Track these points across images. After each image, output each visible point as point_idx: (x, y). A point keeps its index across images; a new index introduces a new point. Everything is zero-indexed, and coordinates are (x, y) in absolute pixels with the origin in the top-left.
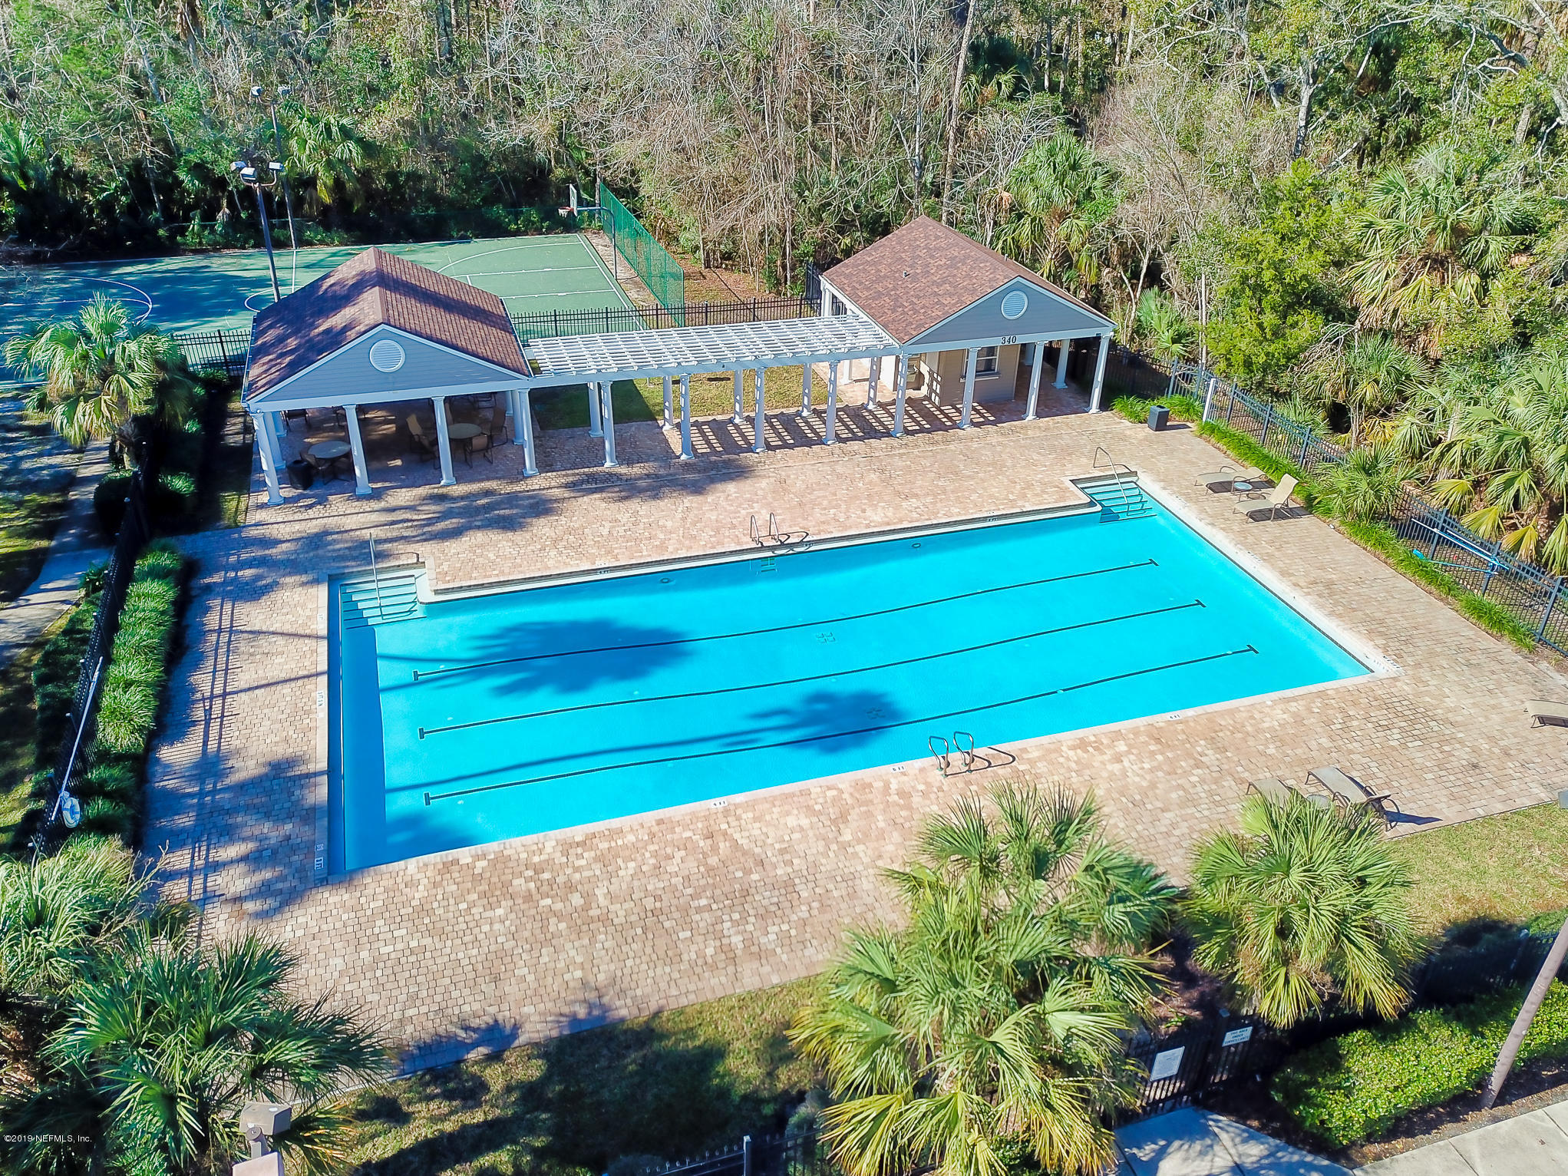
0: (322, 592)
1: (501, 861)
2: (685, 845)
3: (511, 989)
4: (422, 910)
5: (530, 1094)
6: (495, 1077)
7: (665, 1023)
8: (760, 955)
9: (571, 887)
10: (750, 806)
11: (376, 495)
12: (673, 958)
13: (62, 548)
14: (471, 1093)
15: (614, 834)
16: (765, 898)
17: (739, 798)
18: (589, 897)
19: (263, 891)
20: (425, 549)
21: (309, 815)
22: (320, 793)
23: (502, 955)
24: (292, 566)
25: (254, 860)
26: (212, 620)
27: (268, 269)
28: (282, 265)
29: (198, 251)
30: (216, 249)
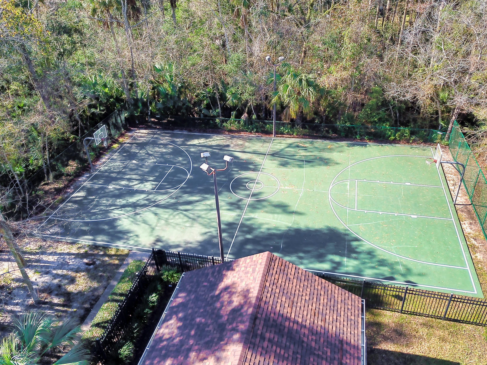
27: (254, 153)
28: (262, 150)
29: (231, 131)
30: (239, 131)
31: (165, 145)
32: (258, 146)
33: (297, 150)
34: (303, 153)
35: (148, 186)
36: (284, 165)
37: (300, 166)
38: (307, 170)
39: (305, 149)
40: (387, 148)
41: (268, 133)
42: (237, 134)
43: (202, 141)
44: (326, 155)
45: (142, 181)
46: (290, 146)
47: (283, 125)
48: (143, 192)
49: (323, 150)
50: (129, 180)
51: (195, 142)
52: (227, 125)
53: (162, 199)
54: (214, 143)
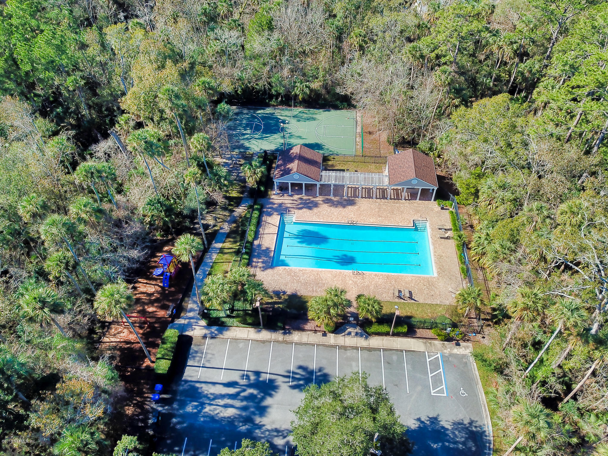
0: (279, 217)
1: (291, 270)
2: (314, 275)
3: (287, 287)
4: (280, 274)
5: (286, 300)
6: (283, 297)
7: (303, 297)
8: (316, 292)
9: (298, 276)
10: (324, 271)
11: (292, 196)
12: (306, 289)
13: (244, 197)
14: (280, 298)
15: (306, 270)
16: (320, 285)
17: (323, 269)
18: (300, 278)
19: (263, 267)
20: (296, 211)
21: (270, 257)
22: (272, 254)
23: (288, 283)
24: (276, 210)
25: (263, 262)
26: (264, 218)
27: (286, 116)
28: (289, 115)
29: (274, 106)
30: (277, 106)
31: (247, 114)
32: (287, 113)
33: (303, 114)
34: (306, 116)
35: (249, 131)
36: (299, 121)
37: (305, 121)
38: (307, 122)
39: (306, 113)
40: (338, 112)
41: (290, 106)
42: (277, 107)
43: (262, 111)
44: (314, 116)
45: (245, 130)
46: (300, 112)
47: (297, 102)
48: (248, 134)
49: (313, 114)
50: (240, 129)
51: (259, 112)
52: (272, 103)
53: (257, 136)
54: (268, 112)
